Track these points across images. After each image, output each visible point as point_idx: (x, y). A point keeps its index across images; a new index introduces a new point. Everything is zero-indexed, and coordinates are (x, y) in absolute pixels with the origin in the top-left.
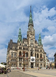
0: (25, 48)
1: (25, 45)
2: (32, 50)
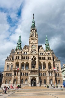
1: (24, 53)
2: (34, 58)
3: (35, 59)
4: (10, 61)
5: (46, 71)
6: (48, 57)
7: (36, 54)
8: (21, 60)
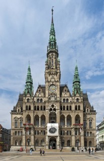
0: (38, 107)
1: (38, 100)
2: (53, 108)
3: (55, 110)
4: (17, 114)
5: (72, 128)
6: (76, 106)
7: (57, 101)
8: (34, 112)
